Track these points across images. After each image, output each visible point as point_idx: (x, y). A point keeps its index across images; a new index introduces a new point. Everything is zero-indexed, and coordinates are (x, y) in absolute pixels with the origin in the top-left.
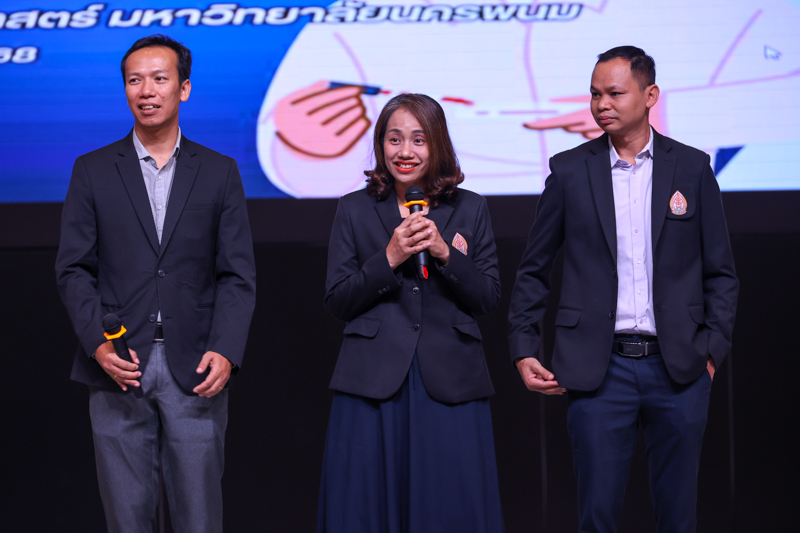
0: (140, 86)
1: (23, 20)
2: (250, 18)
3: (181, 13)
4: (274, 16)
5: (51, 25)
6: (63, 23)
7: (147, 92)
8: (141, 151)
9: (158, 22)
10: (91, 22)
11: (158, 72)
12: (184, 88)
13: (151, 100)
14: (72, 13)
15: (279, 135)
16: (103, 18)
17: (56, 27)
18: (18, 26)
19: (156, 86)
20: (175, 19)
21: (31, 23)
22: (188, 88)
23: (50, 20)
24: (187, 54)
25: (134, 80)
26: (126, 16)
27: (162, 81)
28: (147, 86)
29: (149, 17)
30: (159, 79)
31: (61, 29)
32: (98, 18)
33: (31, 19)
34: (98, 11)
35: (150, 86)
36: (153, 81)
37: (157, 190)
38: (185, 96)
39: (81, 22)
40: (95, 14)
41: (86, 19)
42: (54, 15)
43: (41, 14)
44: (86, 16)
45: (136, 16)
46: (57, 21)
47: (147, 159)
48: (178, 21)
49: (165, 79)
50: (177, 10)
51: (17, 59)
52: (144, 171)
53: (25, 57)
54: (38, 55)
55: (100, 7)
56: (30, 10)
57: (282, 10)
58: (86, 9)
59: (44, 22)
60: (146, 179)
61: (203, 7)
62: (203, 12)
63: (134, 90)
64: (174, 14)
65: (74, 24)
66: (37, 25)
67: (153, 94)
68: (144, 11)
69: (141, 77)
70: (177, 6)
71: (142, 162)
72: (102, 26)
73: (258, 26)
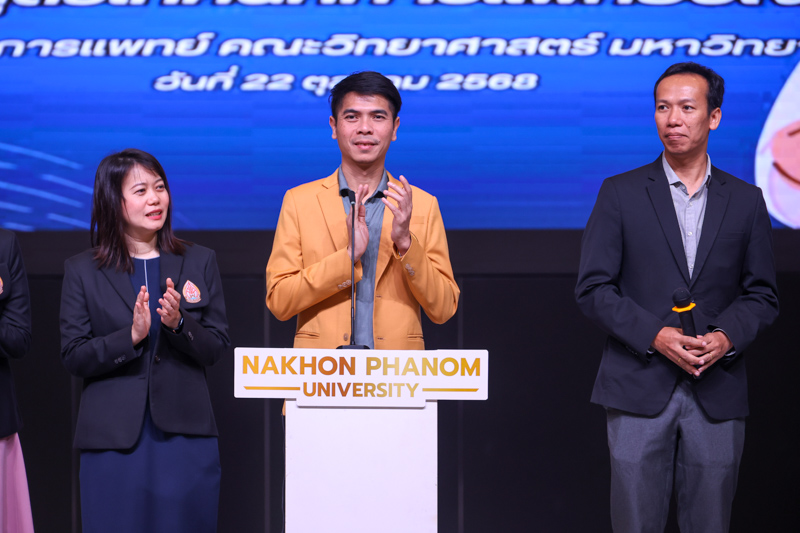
0: (668, 113)
1: (523, 47)
2: (749, 49)
3: (681, 43)
4: (772, 48)
5: (551, 52)
6: (564, 51)
7: (673, 120)
8: (671, 176)
9: (658, 52)
10: (592, 50)
11: (687, 101)
12: (714, 117)
13: (677, 130)
14: (572, 41)
15: (776, 166)
16: (604, 46)
17: (557, 54)
18: (518, 53)
19: (683, 115)
20: (675, 48)
21: (531, 50)
22: (719, 116)
23: (551, 47)
24: (718, 83)
25: (662, 107)
26: (627, 45)
27: (690, 110)
28: (674, 114)
29: (650, 47)
30: (687, 107)
31: (562, 57)
32: (599, 47)
33: (531, 46)
34: (599, 40)
35: (677, 114)
36: (680, 109)
37: (688, 216)
38: (714, 124)
39: (582, 49)
40: (596, 43)
41: (587, 46)
42: (554, 42)
43: (542, 40)
44: (587, 44)
45: (637, 45)
46: (557, 48)
47: (677, 184)
48: (678, 51)
49: (693, 108)
50: (676, 40)
51: (517, 85)
52: (674, 197)
53: (525, 83)
54: (539, 82)
55: (601, 35)
56: (529, 37)
57: (780, 42)
58: (586, 36)
59: (545, 49)
60: (676, 204)
61: (703, 37)
62: (702, 42)
63: (662, 118)
64: (674, 45)
65: (575, 52)
66: (538, 53)
67: (679, 123)
68: (644, 40)
69: (669, 105)
70: (678, 36)
71: (672, 188)
72: (603, 54)
73: (757, 57)
